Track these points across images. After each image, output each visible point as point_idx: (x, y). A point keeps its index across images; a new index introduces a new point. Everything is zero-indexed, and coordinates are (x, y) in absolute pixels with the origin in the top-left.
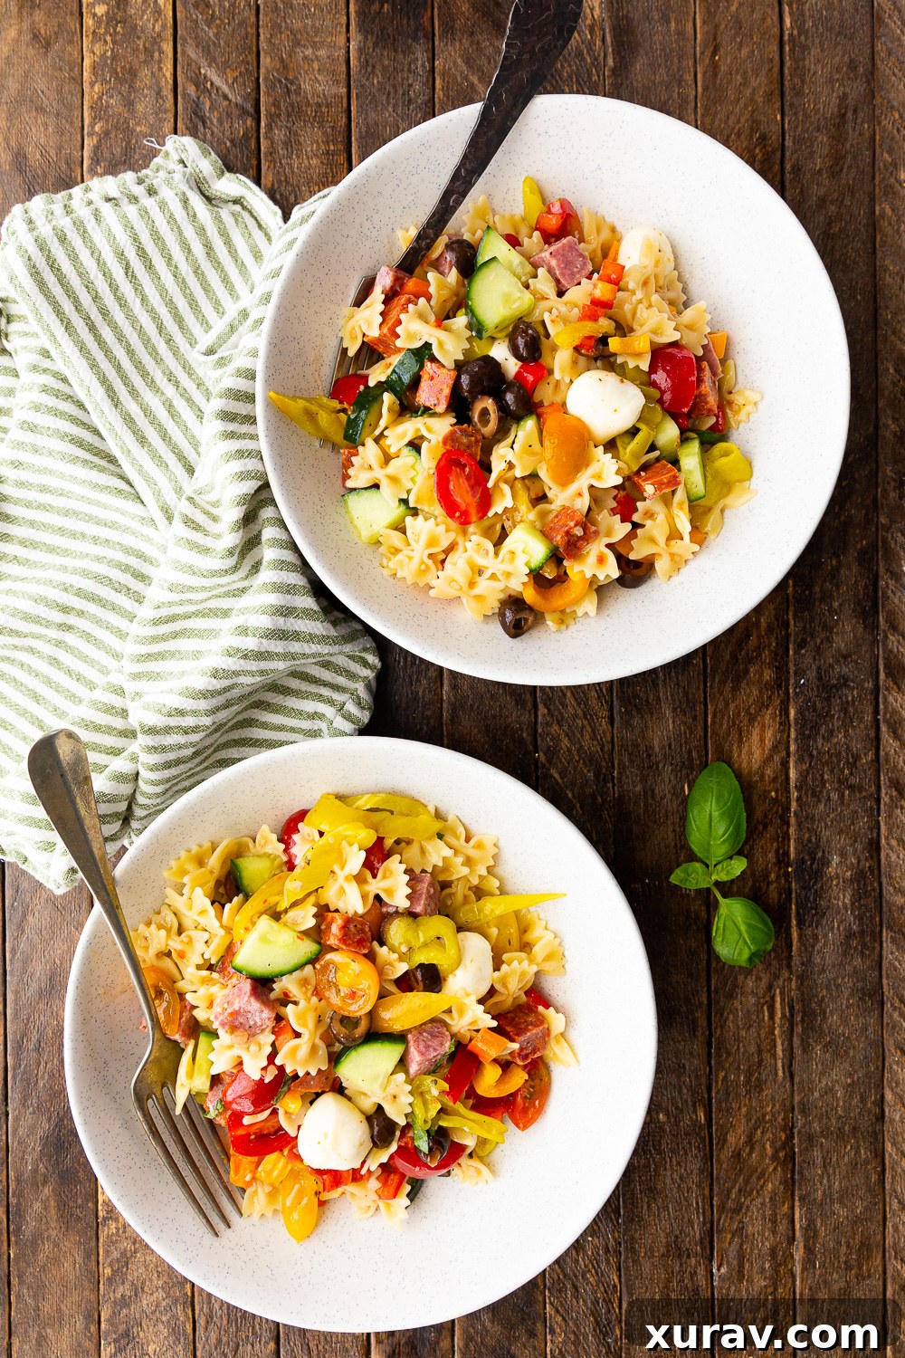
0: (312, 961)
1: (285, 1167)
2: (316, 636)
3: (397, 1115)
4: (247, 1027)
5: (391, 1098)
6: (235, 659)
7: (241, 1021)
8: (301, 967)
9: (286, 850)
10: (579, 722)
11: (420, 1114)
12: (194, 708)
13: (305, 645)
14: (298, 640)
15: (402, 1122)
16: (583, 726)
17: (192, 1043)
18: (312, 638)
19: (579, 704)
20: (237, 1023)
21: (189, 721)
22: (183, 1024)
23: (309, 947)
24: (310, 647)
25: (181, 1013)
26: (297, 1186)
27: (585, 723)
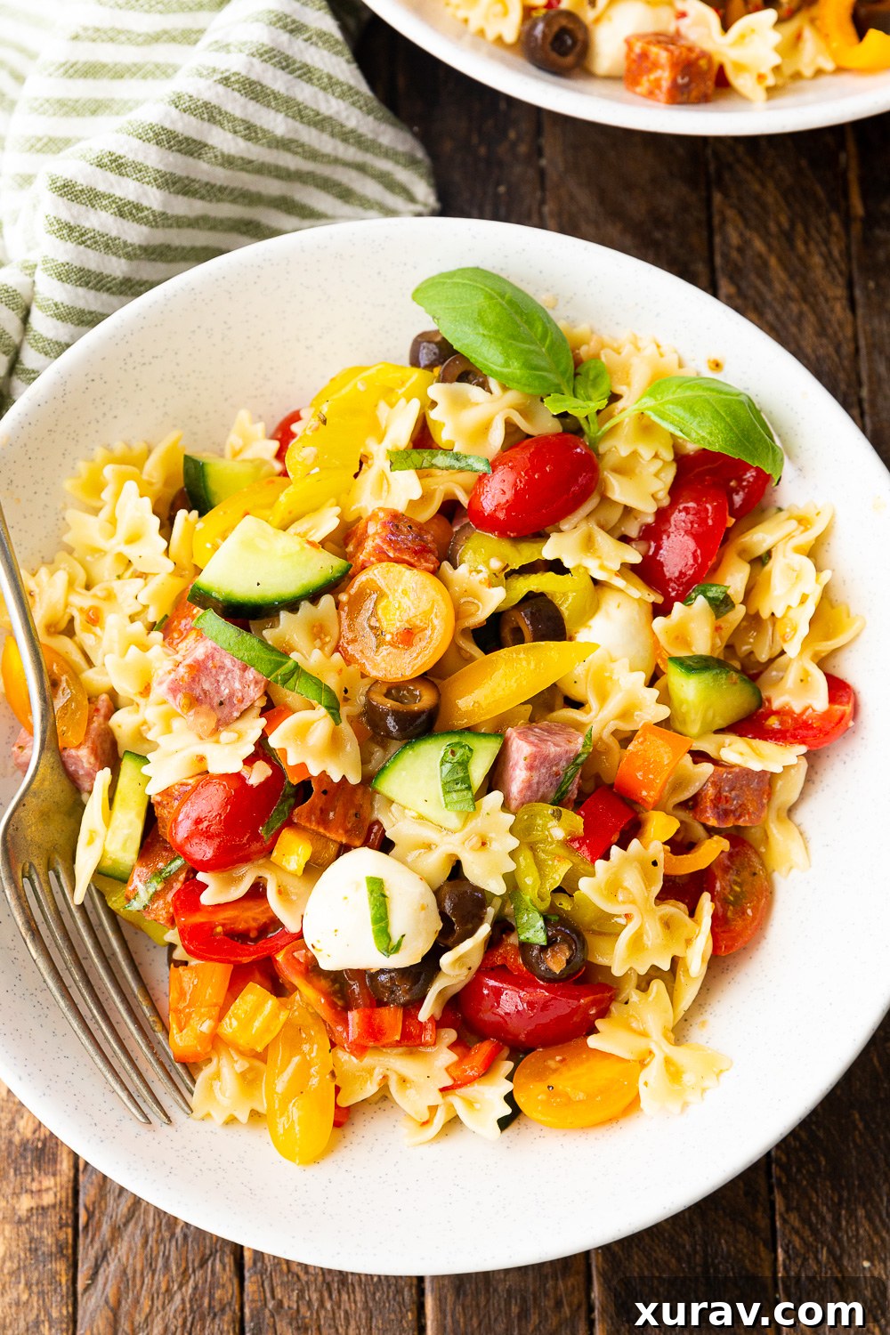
0: (333, 586)
1: (275, 1016)
2: (339, 83)
3: (486, 875)
4: (216, 700)
5: (476, 841)
6: (210, 82)
7: (206, 686)
8: (314, 596)
9: (280, 456)
10: (794, 307)
11: (529, 881)
12: (140, 159)
13: (321, 94)
14: (310, 80)
15: (497, 887)
16: (801, 314)
17: (104, 776)
18: (330, 84)
19: (792, 277)
20: (198, 692)
21: (128, 189)
22: (93, 734)
23: (325, 565)
24: (328, 101)
25: (90, 721)
26: (296, 1059)
27: (805, 308)
